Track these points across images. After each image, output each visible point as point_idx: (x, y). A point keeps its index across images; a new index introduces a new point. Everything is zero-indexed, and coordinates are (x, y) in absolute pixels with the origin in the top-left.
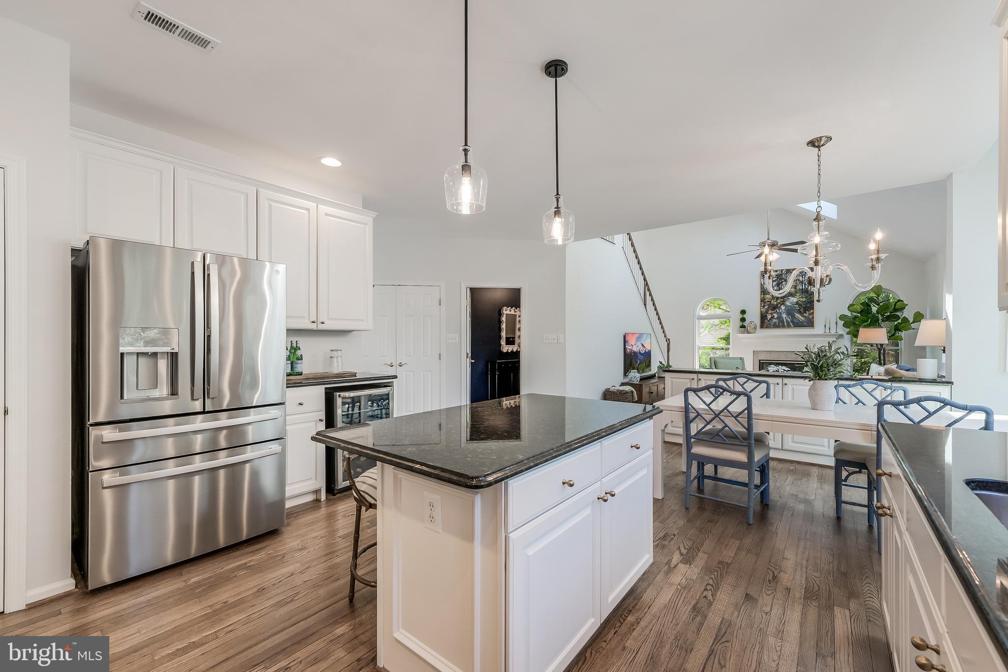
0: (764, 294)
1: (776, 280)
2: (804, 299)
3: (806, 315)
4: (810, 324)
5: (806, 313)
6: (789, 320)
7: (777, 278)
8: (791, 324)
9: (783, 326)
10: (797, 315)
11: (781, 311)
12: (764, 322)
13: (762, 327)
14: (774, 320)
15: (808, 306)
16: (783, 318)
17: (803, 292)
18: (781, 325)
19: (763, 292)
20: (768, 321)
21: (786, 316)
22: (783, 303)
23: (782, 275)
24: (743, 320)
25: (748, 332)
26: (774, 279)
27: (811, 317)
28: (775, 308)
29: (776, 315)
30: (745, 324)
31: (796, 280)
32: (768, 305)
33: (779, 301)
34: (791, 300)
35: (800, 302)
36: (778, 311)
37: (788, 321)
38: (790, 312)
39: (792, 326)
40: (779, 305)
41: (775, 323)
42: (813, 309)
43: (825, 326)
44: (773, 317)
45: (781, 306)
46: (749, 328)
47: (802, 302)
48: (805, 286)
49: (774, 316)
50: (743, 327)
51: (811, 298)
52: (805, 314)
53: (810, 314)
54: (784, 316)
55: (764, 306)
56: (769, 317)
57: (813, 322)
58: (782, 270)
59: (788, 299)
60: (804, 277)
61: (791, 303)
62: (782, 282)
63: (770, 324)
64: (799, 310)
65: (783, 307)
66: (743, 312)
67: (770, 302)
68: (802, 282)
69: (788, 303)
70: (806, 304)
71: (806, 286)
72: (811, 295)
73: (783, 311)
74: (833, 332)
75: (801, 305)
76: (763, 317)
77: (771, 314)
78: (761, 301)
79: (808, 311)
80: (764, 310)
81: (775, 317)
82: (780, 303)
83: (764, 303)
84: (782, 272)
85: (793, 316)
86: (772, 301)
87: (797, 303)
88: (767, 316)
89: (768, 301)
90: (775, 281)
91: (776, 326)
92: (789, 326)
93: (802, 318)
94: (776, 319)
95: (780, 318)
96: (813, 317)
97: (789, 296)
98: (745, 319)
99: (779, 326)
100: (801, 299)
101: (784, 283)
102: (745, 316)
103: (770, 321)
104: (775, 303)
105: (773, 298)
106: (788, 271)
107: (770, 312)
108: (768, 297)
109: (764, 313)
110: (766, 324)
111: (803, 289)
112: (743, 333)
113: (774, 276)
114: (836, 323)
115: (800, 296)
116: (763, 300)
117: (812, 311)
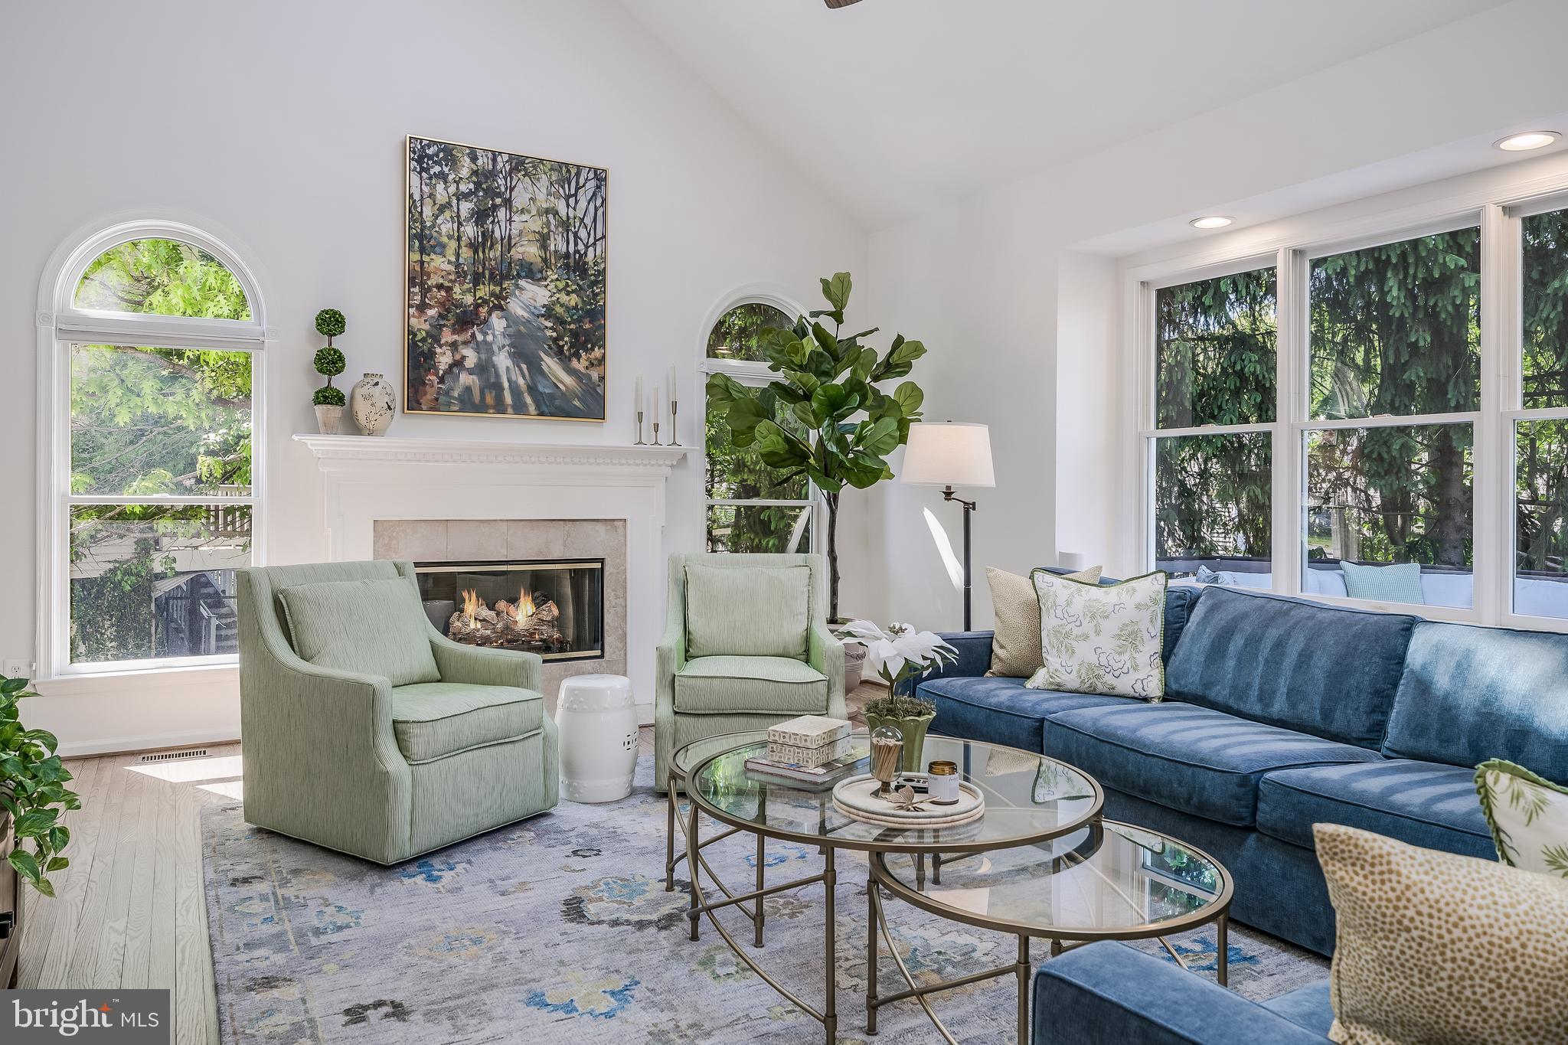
0: (422, 250)
1: (470, 193)
2: (573, 300)
3: (580, 365)
4: (593, 404)
5: (579, 358)
6: (521, 382)
7: (478, 185)
8: (528, 400)
9: (500, 407)
10: (551, 364)
11: (490, 338)
12: (422, 382)
13: (414, 401)
14: (465, 379)
15: (584, 331)
16: (497, 376)
17: (567, 266)
18: (488, 401)
19: (421, 237)
20: (442, 380)
21: (509, 363)
22: (498, 305)
23: (492, 174)
24: (330, 362)
25: (353, 426)
26: (463, 188)
27: (595, 376)
28: (467, 320)
29: (471, 357)
30: (342, 383)
31: (547, 211)
32: (442, 304)
33: (483, 291)
34: (525, 297)
35: (559, 309)
36: (480, 337)
37: (518, 386)
38: (522, 349)
39: (532, 409)
40: (484, 311)
41: (468, 389)
42: (600, 341)
43: (640, 415)
44: (458, 364)
45: (490, 313)
46: (362, 409)
47: (568, 309)
48: (576, 244)
49: (464, 358)
50: (328, 397)
51: (595, 295)
52: (575, 363)
53: (592, 364)
54: (503, 361)
55: (422, 308)
56: (444, 359)
57: (602, 398)
58: (495, 155)
59: (517, 286)
60: (572, 201)
61: (526, 307)
62: (495, 207)
63: (447, 393)
64: (555, 340)
65: (498, 323)
66: (331, 322)
67: (449, 290)
68: (565, 224)
69: (516, 307)
70: (579, 320)
71: (581, 247)
72: (595, 283)
73: (501, 341)
74: (664, 437)
75: (563, 322)
76: (419, 360)
77: (454, 346)
78: (412, 282)
79: (586, 351)
80: (421, 325)
81: (470, 363)
82: (485, 302)
83: (425, 291)
84: (494, 160)
85: (535, 367)
86: (457, 289)
87: (549, 312)
88: (432, 354)
89: (440, 287)
90: (466, 196)
91: (470, 404)
92: (520, 408)
93: (569, 380)
94: (471, 372)
95: (484, 368)
96: (602, 378)
97: (519, 276)
98: (341, 358)
99: (481, 408)
100: (564, 298)
101: (502, 214)
102: (338, 342)
103: (448, 380)
104: (469, 299)
105: (460, 274)
106: (518, 164)
107: (447, 336)
108: (440, 265)
109: (423, 340)
110: (431, 393)
111: (567, 255)
112: (329, 430)
113: (465, 172)
114: (675, 404)
115: (561, 285)
116: (416, 278)
117: (597, 353)
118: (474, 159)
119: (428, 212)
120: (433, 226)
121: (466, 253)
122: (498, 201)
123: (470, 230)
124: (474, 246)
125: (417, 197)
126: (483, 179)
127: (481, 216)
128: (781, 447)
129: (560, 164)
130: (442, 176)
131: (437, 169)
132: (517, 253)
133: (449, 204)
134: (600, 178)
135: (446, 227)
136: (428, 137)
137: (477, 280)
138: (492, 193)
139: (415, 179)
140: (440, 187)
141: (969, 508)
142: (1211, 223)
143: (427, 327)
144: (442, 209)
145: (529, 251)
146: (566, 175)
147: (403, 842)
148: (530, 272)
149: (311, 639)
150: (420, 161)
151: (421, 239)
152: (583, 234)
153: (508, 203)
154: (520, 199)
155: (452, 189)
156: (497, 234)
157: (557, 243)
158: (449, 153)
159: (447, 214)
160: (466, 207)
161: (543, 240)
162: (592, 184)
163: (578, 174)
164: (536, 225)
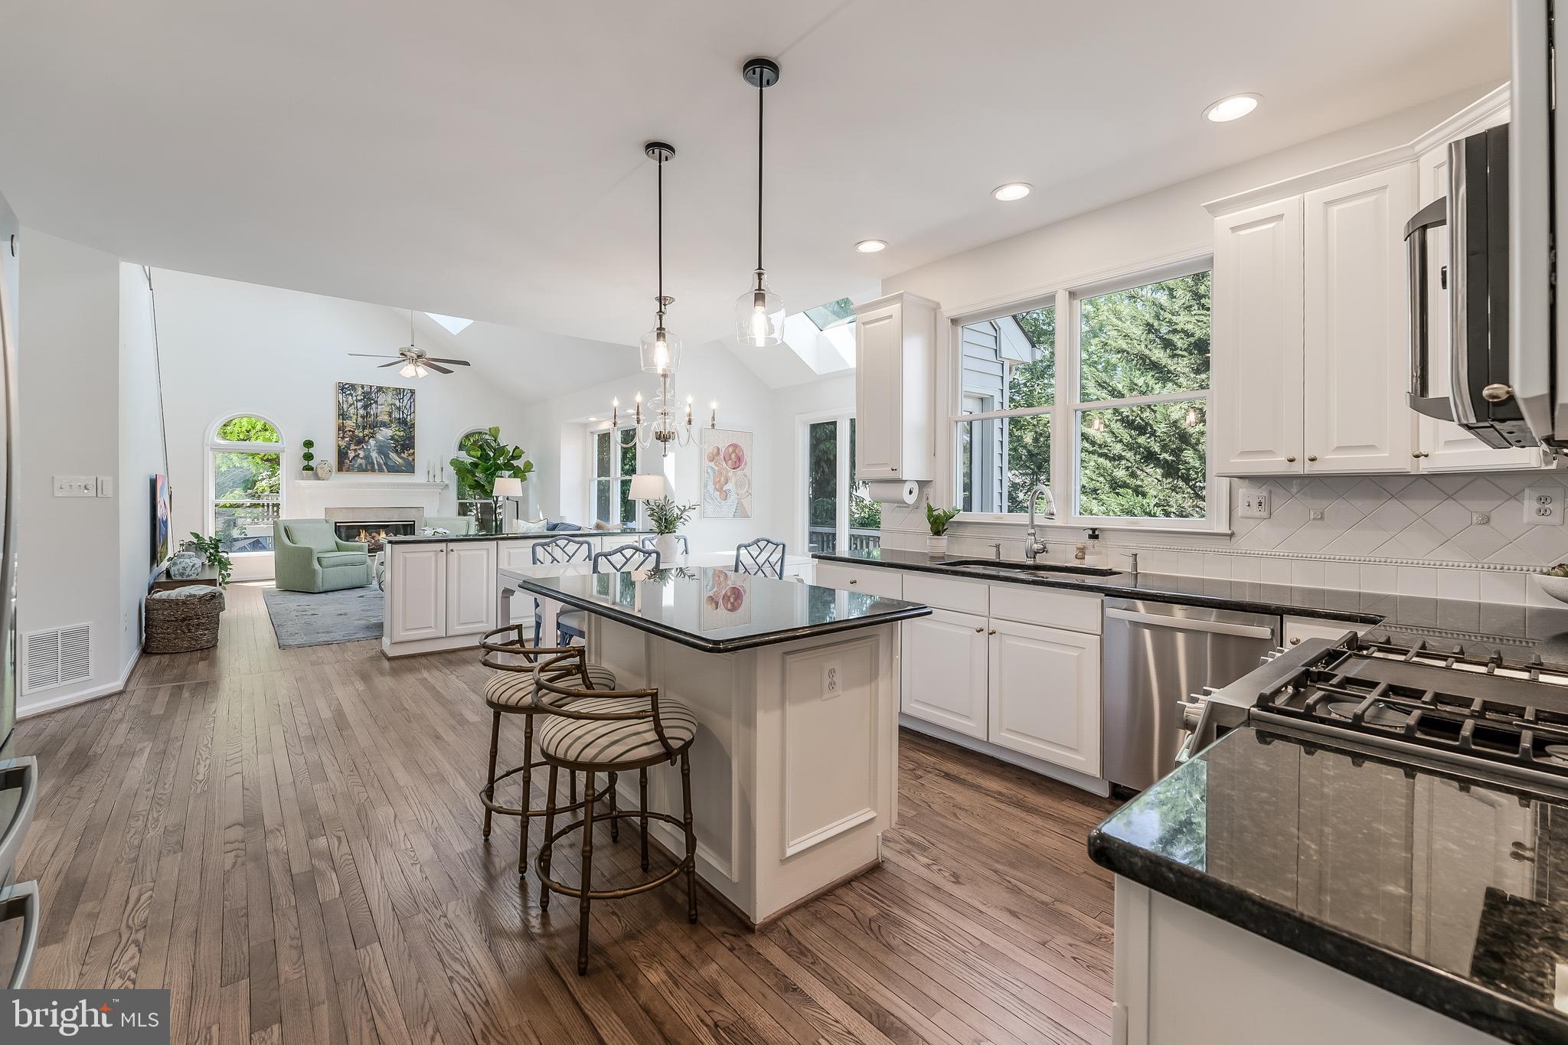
0: (343, 419)
1: (362, 399)
2: (402, 433)
3: (404, 455)
4: (410, 468)
5: (404, 453)
6: (381, 461)
7: (364, 397)
8: (384, 468)
9: (373, 470)
10: (393, 455)
11: (369, 447)
12: (343, 462)
13: (340, 469)
14: (359, 461)
15: (406, 444)
16: (372, 460)
17: (399, 423)
18: (369, 468)
19: (342, 415)
20: (351, 462)
21: (376, 455)
22: (372, 436)
23: (370, 393)
24: (308, 457)
25: (317, 478)
26: (358, 398)
27: (410, 459)
28: (360, 441)
29: (362, 454)
30: (311, 463)
31: (391, 405)
32: (350, 436)
33: (367, 432)
34: (383, 433)
35: (396, 437)
36: (365, 447)
37: (380, 463)
38: (382, 450)
39: (386, 470)
40: (367, 438)
41: (361, 464)
42: (413, 447)
43: (429, 472)
44: (357, 456)
45: (369, 439)
46: (320, 472)
47: (399, 436)
49: (359, 454)
50: (308, 468)
51: (411, 431)
53: (410, 455)
54: (374, 455)
55: (343, 438)
56: (351, 455)
57: (413, 467)
58: (371, 386)
59: (380, 430)
60: (401, 400)
61: (383, 436)
62: (371, 404)
63: (352, 466)
64: (395, 447)
65: (372, 442)
66: (309, 444)
67: (353, 431)
68: (399, 409)
69: (379, 436)
70: (405, 440)
71: (405, 416)
72: (411, 428)
73: (373, 448)
74: (438, 480)
75: (398, 441)
76: (342, 455)
77: (355, 450)
78: (339, 430)
79: (407, 450)
80: (343, 444)
81: (361, 456)
82: (368, 435)
83: (344, 433)
84: (371, 388)
85: (387, 456)
86: (356, 431)
87: (392, 438)
88: (347, 453)
89: (350, 431)
90: (360, 401)
91: (361, 469)
92: (381, 470)
93: (400, 460)
94: (362, 458)
95: (367, 457)
96: (414, 460)
97: (381, 426)
98: (312, 456)
99: (366, 470)
100: (398, 433)
101: (374, 406)
102: (311, 450)
103: (353, 462)
104: (361, 435)
105: (358, 426)
106: (380, 389)
107: (353, 447)
108: (350, 424)
109: (344, 449)
110: (346, 466)
111: (400, 418)
112: (308, 479)
113: (360, 393)
114: (442, 468)
115: (397, 429)
116: (341, 428)
117: (411, 451)
118: (363, 388)
119: (345, 406)
120: (347, 411)
121: (360, 419)
122: (372, 402)
123: (361, 412)
124: (363, 417)
125: (341, 402)
126: (367, 395)
127: (365, 407)
128: (473, 483)
129: (397, 389)
130: (351, 395)
131: (349, 392)
132: (379, 419)
133: (353, 403)
134: (413, 392)
135: (352, 411)
136: (345, 382)
137: (364, 428)
138: (370, 399)
139: (340, 396)
140: (350, 398)
141: (517, 502)
142: (593, 419)
143: (345, 444)
144: (351, 405)
145: (385, 418)
146: (399, 392)
147: (320, 587)
148: (384, 425)
149: (295, 539)
150: (342, 390)
151: (343, 415)
152: (406, 411)
153: (376, 402)
154: (381, 400)
155: (355, 398)
156: (372, 413)
157: (396, 415)
158: (353, 387)
159: (353, 406)
160: (360, 404)
161: (390, 414)
162: (410, 394)
163: (404, 392)
164: (388, 409)
